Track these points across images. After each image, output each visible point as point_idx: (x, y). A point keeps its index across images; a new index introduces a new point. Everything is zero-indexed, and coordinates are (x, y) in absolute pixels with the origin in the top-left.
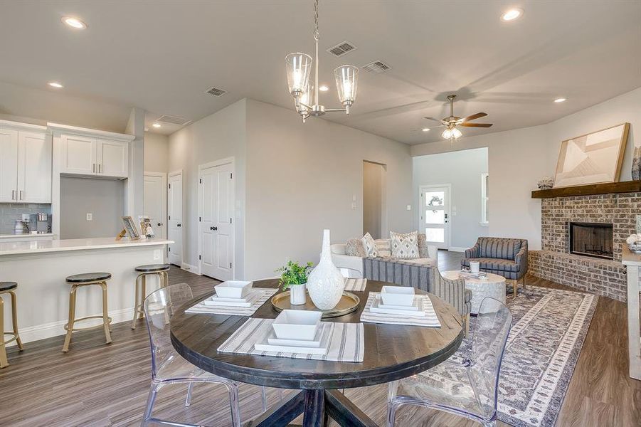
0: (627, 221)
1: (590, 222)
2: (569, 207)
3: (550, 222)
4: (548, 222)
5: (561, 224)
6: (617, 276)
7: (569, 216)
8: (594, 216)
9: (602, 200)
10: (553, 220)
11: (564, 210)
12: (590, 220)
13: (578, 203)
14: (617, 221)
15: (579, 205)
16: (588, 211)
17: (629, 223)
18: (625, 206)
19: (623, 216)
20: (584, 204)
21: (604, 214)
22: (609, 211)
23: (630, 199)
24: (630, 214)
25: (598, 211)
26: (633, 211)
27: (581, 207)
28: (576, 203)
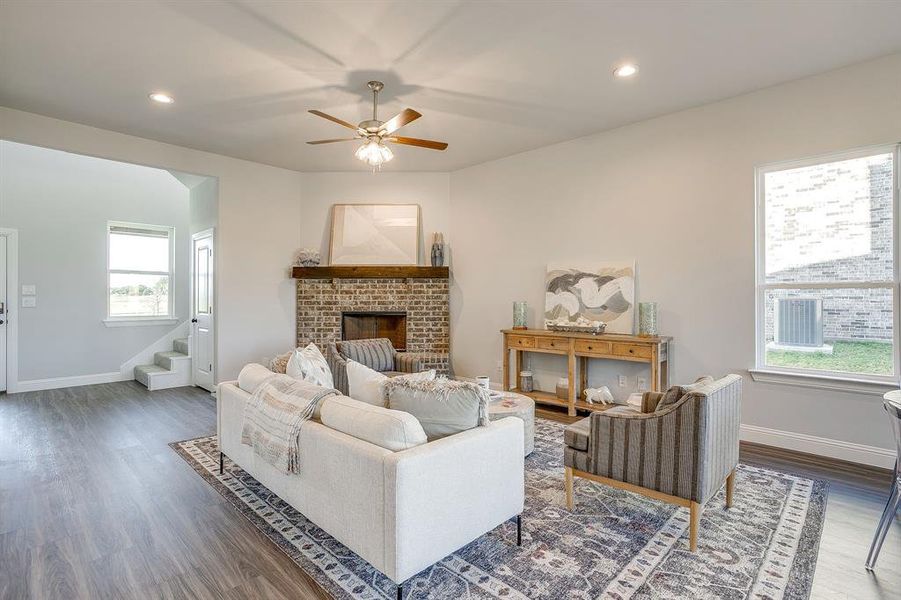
0: (422, 308)
1: (378, 310)
2: (347, 293)
3: (313, 313)
4: (310, 312)
5: (334, 314)
6: (440, 366)
7: (348, 303)
8: (383, 303)
9: (394, 284)
10: (320, 309)
11: (339, 296)
12: (378, 308)
13: (362, 288)
14: (411, 308)
15: (363, 290)
16: (376, 298)
17: (424, 310)
18: (420, 292)
19: (416, 303)
20: (370, 289)
21: (396, 301)
22: (402, 298)
23: (425, 285)
24: (425, 301)
25: (389, 298)
26: (428, 298)
27: (366, 292)
28: (358, 287)
